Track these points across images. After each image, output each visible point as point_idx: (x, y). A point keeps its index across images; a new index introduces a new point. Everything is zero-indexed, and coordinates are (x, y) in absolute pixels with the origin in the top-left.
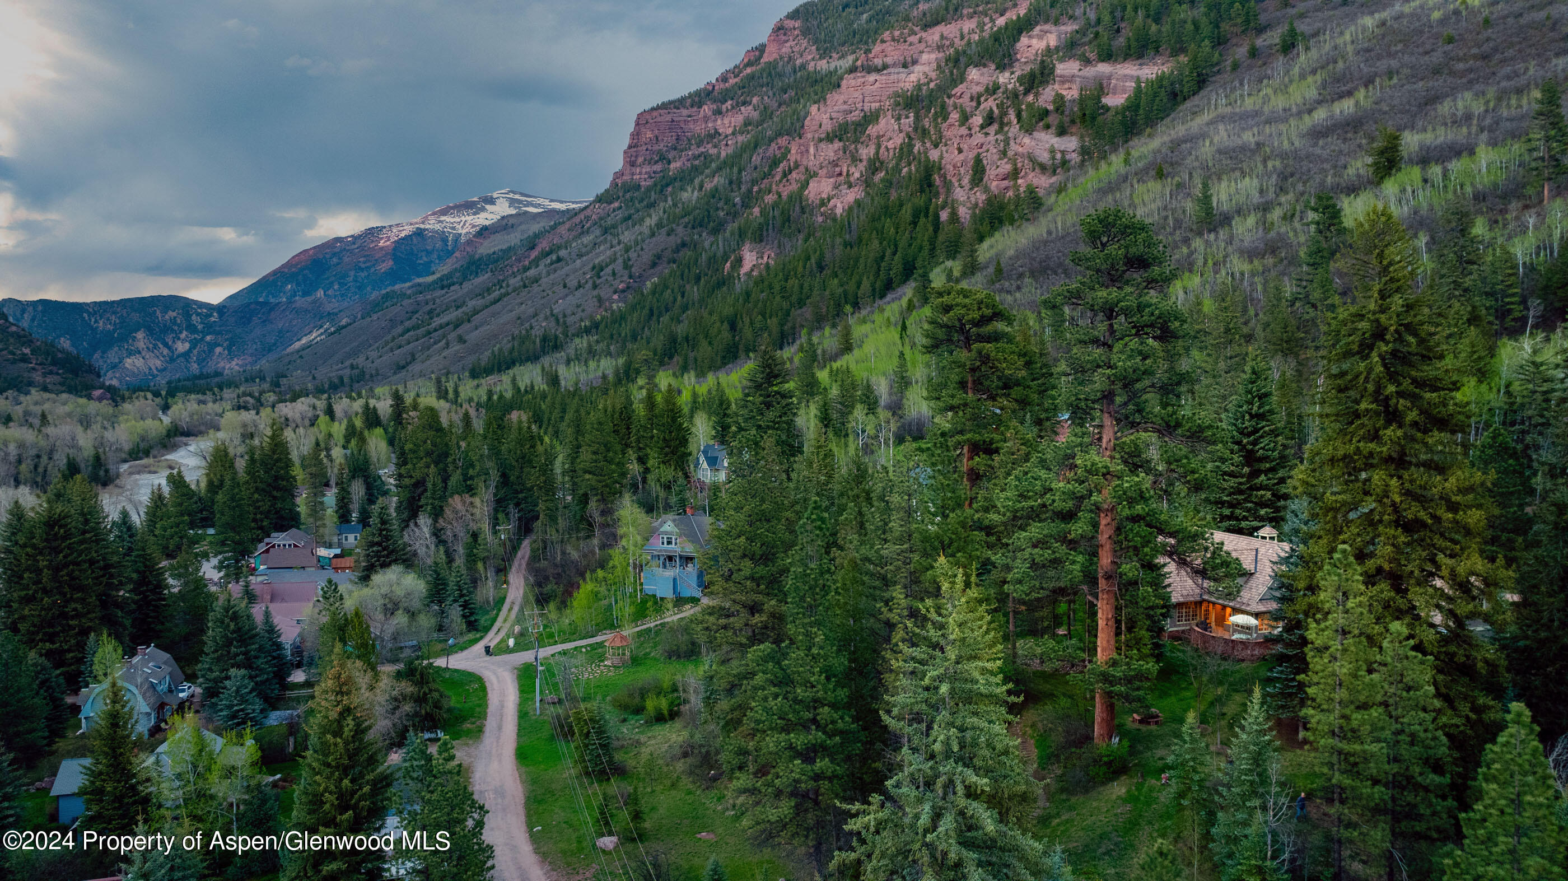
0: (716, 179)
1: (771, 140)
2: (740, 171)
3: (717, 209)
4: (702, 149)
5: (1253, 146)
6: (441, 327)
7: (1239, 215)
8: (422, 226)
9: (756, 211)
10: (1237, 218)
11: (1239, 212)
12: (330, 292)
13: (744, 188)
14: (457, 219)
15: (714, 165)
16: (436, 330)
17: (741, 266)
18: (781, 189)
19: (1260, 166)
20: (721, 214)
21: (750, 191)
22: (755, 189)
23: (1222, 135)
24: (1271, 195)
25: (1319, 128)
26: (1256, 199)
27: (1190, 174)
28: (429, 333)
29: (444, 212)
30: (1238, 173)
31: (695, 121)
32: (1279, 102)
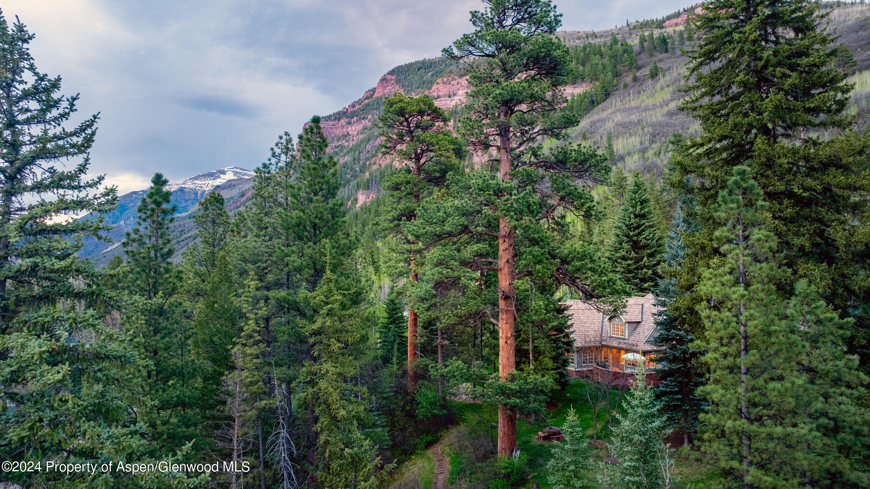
0: (346, 158)
1: (377, 137)
2: (359, 154)
3: (346, 174)
4: (340, 143)
5: (636, 121)
6: (186, 239)
7: (629, 155)
8: (183, 186)
9: (367, 174)
10: (627, 157)
11: (629, 154)
12: (128, 222)
13: (361, 163)
14: (204, 182)
15: (345, 151)
16: (183, 241)
17: (356, 203)
18: (381, 162)
19: (640, 132)
20: (348, 176)
21: (365, 164)
22: (368, 163)
23: (619, 118)
24: (647, 143)
25: (672, 111)
26: (639, 147)
27: (601, 137)
28: (179, 242)
29: (196, 178)
30: (628, 135)
31: (337, 128)
32: (650, 102)
